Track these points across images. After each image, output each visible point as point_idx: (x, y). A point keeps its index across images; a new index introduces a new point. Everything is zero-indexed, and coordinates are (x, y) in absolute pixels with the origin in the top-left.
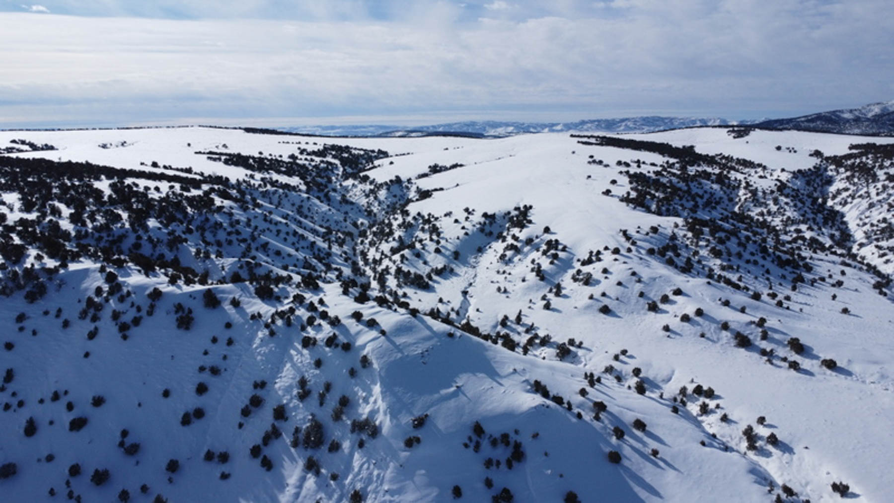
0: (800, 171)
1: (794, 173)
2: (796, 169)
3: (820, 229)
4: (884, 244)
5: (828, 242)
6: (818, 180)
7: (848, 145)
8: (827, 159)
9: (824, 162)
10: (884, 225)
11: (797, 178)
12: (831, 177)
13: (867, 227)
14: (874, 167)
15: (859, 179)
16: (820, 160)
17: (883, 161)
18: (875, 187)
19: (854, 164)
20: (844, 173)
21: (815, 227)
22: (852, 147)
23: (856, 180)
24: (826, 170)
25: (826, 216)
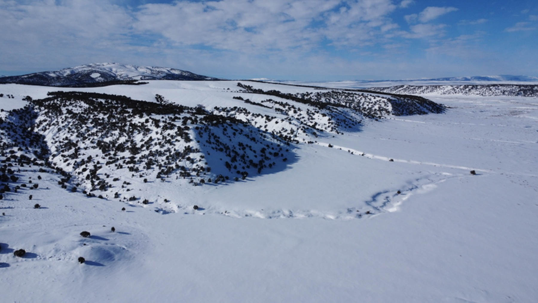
0: (14, 110)
1: (10, 112)
2: (12, 110)
3: (27, 149)
4: (66, 153)
5: (32, 157)
6: (27, 116)
7: (47, 93)
8: (34, 101)
9: (32, 103)
10: (66, 141)
11: (12, 116)
12: (37, 113)
13: (58, 144)
14: (60, 106)
15: (52, 114)
16: (29, 102)
17: (66, 102)
18: (61, 118)
19: (49, 104)
20: (44, 110)
21: (24, 148)
22: (49, 94)
23: (50, 114)
24: (33, 109)
25: (32, 139)
